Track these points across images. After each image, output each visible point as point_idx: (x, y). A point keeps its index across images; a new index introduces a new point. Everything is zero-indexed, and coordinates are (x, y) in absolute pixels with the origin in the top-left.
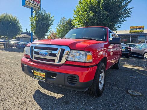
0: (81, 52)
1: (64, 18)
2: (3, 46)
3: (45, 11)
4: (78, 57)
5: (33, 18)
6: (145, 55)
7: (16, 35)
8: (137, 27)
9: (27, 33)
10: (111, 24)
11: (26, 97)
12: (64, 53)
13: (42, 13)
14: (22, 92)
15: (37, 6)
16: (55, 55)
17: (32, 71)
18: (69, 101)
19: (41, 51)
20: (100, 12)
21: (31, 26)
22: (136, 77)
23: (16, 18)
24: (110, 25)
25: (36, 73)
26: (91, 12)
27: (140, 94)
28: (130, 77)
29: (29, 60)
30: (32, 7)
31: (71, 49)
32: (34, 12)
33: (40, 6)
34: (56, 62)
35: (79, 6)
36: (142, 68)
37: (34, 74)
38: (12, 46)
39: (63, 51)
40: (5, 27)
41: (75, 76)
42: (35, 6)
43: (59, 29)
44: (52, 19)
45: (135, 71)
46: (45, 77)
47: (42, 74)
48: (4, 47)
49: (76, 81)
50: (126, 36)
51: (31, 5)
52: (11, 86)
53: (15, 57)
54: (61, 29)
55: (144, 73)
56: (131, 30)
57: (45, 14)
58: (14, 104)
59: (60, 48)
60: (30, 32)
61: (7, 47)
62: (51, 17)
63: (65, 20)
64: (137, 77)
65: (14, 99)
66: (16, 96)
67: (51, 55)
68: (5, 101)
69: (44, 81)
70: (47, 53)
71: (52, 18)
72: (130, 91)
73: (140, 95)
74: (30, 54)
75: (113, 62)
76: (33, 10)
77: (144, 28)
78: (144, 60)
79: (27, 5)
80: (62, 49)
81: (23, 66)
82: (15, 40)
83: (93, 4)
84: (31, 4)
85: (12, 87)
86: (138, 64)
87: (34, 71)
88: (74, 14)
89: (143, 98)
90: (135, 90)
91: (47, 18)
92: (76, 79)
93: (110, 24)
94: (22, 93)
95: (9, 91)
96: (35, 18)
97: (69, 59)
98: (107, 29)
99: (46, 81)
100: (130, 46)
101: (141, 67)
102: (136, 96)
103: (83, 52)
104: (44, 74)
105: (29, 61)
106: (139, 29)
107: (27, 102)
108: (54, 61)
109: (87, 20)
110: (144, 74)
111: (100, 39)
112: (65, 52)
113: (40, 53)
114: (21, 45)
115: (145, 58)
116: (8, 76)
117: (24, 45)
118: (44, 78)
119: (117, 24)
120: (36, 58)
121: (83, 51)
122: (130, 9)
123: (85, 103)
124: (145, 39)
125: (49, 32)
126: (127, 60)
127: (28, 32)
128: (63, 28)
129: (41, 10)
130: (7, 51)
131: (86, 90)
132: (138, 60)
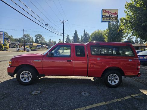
33: (117, 17)
42: (112, 18)
51: (108, 19)
79: (104, 20)
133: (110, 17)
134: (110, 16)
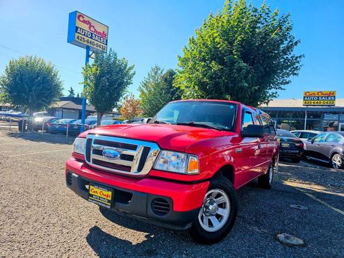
0: (180, 154)
1: (158, 69)
2: (17, 127)
3: (115, 54)
4: (174, 163)
5: (90, 68)
6: (333, 158)
7: (49, 103)
8: (320, 94)
9: (71, 98)
10: (256, 88)
11: (73, 239)
12: (149, 154)
13: (109, 58)
14: (63, 230)
15: (99, 43)
16: (131, 158)
17: (87, 187)
18: (155, 250)
19: (107, 149)
20: (233, 62)
21: (85, 86)
22: (302, 208)
23: (51, 66)
24: (253, 91)
25: (94, 190)
26: (213, 63)
27: (301, 242)
28: (291, 206)
29: (81, 164)
30: (89, 44)
31: (162, 149)
32: (93, 56)
33: (106, 44)
34: (134, 172)
35: (189, 49)
36: (324, 188)
37: (91, 193)
38: (39, 127)
39: (146, 151)
40: (26, 86)
41: (166, 199)
42: (96, 42)
43: (146, 91)
44: (132, 72)
45: (305, 195)
46: (110, 199)
47: (106, 192)
48: (20, 129)
49: (168, 210)
50: (296, 112)
51: (87, 41)
52: (42, 218)
53: (46, 155)
54: (150, 91)
55: (323, 200)
56: (306, 98)
57: (115, 62)
58: (50, 250)
59: (141, 146)
60: (78, 95)
61: (26, 131)
62: (127, 67)
63: (159, 72)
64: (306, 208)
65: (50, 242)
66: (54, 237)
67: (124, 157)
68: (33, 246)
69: (109, 207)
70: (116, 153)
71: (130, 69)
72: (281, 236)
73: (300, 245)
74: (84, 153)
75: (258, 170)
76: (91, 52)
77: (335, 97)
78: (332, 170)
79: (79, 41)
80: (145, 147)
81: (69, 176)
82: (45, 115)
83: (219, 46)
84: (86, 39)
85: (45, 220)
86: (316, 177)
87: (91, 187)
88: (178, 65)
89: (305, 249)
90: (293, 234)
91: (120, 70)
92: (168, 206)
93: (253, 88)
94: (65, 231)
95: (39, 227)
96: (94, 69)
97: (157, 167)
98: (239, 106)
99: (112, 206)
100: (303, 135)
101: (321, 185)
102: (292, 246)
103: (182, 156)
104: (110, 193)
105: (82, 167)
106: (324, 98)
107: (75, 249)
108: (129, 168)
109: (205, 80)
110: (323, 202)
111: (224, 127)
112: (152, 152)
113: (105, 153)
114: (57, 127)
115: (335, 164)
116: (33, 197)
117: (66, 125)
118: (109, 201)
119: (270, 89)
120: (95, 161)
121: (182, 152)
122: (297, 58)
123: (187, 255)
124: (339, 121)
125: (123, 101)
126: (293, 168)
127: (76, 96)
128: (155, 89)
129: (108, 52)
130: (26, 139)
131: (186, 228)
132: (318, 168)
133: (91, 38)
134: (92, 34)
